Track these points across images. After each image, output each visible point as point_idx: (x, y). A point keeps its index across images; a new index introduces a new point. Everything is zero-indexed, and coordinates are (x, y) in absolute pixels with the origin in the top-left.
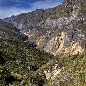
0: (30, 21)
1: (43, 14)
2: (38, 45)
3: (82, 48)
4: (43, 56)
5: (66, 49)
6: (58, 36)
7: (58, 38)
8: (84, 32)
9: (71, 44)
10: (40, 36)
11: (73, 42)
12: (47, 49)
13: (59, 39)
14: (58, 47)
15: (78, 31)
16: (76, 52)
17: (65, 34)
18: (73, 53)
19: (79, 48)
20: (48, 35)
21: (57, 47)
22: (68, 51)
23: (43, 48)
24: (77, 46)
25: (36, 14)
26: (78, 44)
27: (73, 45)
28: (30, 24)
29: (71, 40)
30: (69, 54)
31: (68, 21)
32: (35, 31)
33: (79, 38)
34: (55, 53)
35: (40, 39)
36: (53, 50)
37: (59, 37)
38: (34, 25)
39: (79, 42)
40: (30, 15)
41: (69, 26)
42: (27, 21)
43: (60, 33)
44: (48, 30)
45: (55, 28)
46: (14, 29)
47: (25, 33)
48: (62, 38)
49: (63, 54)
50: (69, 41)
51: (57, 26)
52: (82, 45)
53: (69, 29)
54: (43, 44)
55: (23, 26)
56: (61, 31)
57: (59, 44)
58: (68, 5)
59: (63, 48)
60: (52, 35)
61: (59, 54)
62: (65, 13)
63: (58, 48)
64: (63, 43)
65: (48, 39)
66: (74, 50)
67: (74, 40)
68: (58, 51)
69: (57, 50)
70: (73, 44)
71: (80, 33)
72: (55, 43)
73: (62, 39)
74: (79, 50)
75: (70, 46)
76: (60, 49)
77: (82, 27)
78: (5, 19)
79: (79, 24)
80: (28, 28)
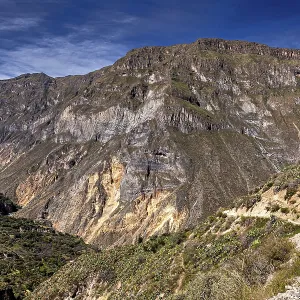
1: (46, 91)
2: (24, 203)
3: (179, 210)
4: (44, 245)
5: (129, 215)
6: (101, 171)
7: (100, 179)
8: (183, 160)
9: (144, 197)
10: (34, 170)
13: (104, 182)
14: (101, 210)
15: (165, 155)
16: (161, 226)
17: (125, 165)
18: (149, 229)
19: (170, 209)
20: (66, 167)
21: (97, 208)
22: (134, 221)
23: (44, 215)
24: (163, 205)
25: (20, 90)
26: (165, 196)
27: (149, 201)
29: (144, 185)
30: (137, 233)
31: (133, 120)
32: (16, 151)
33: (170, 177)
34: (89, 232)
35: (31, 180)
36: (83, 220)
37: (105, 172)
38: (12, 128)
39: (168, 191)
41: (137, 137)
43: (109, 160)
44: (66, 148)
45: (91, 141)
48: (115, 176)
49: (117, 234)
50: (138, 187)
51: (98, 136)
52: (178, 199)
53: (136, 148)
56: (109, 153)
57: (105, 200)
58: (132, 70)
59: (116, 212)
60: (78, 168)
61: (103, 235)
62: (125, 95)
63: (100, 214)
64: (119, 194)
65: (62, 181)
66: (153, 216)
67: (154, 184)
68: (99, 225)
69: (96, 222)
70: (151, 197)
71: (170, 162)
72: (89, 196)
73: (112, 181)
74: (170, 217)
75: (140, 205)
76: (106, 216)
77: (175, 141)
79: (167, 134)
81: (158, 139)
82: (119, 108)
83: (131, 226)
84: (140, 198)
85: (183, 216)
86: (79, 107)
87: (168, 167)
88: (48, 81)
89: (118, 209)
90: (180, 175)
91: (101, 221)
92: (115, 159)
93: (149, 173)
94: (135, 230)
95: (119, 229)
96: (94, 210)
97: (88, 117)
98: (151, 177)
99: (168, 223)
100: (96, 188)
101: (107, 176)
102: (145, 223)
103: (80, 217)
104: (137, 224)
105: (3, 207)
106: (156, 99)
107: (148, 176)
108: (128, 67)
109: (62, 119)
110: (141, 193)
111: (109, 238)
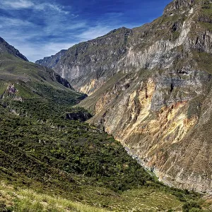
0: (96, 60)
3: (189, 118)
5: (153, 121)
7: (137, 95)
9: (167, 107)
10: (107, 92)
11: (171, 102)
12: (111, 123)
13: (140, 97)
14: (136, 117)
15: (187, 73)
17: (156, 83)
18: (165, 132)
19: (183, 117)
20: (123, 89)
21: (133, 116)
22: (156, 126)
23: (102, 121)
24: (178, 114)
25: (110, 42)
27: (170, 111)
28: (96, 66)
30: (157, 134)
34: (126, 133)
35: (103, 99)
36: (123, 124)
37: (141, 90)
38: (105, 68)
40: (98, 45)
41: (166, 61)
42: (90, 60)
45: (142, 69)
46: (55, 79)
48: (149, 93)
49: (143, 135)
50: (162, 100)
52: (189, 108)
54: (104, 111)
55: (80, 71)
57: (139, 110)
59: (145, 119)
61: (134, 135)
62: (168, 30)
63: (135, 121)
64: (150, 107)
66: (169, 122)
67: (175, 97)
68: (133, 128)
69: (131, 126)
70: (172, 108)
71: (191, 78)
73: (147, 97)
74: (181, 123)
75: (163, 114)
76: (138, 122)
77: (197, 61)
78: (47, 59)
79: (191, 55)
80: (90, 76)
81: (182, 61)
82: (162, 41)
83: (154, 130)
84: (163, 108)
85: (192, 122)
86: (137, 46)
87: (189, 83)
89: (148, 117)
90: (198, 89)
91: (134, 125)
92: (150, 80)
93: (172, 88)
94: (155, 132)
95: (145, 132)
96: (131, 117)
97: (142, 53)
98: (173, 92)
99: (179, 127)
100: (133, 102)
101: (143, 93)
102: (163, 127)
103: (122, 123)
104: (158, 128)
105: (83, 116)
106: (187, 27)
107: (171, 91)
108: (175, 8)
109: (128, 56)
110: (164, 104)
111: (137, 138)
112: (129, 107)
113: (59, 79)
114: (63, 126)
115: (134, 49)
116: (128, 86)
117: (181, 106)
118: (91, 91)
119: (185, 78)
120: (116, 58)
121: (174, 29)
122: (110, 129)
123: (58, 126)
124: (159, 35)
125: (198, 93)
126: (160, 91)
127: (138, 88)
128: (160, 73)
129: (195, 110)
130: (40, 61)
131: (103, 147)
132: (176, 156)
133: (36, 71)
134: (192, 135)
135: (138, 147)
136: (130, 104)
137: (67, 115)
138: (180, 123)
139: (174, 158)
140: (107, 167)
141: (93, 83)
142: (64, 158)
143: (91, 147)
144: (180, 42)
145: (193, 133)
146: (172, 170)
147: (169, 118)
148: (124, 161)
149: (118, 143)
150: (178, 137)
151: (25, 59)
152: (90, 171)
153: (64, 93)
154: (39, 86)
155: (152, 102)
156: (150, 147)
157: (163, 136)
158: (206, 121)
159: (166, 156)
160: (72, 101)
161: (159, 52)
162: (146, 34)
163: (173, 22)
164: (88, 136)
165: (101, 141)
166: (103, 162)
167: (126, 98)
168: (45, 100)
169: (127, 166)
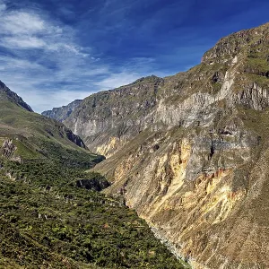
0: (118, 114)
1: (155, 90)
3: (235, 190)
5: (188, 194)
7: (169, 160)
8: (249, 138)
9: (206, 176)
11: (212, 169)
12: (134, 194)
13: (172, 162)
14: (167, 188)
15: (231, 134)
16: (215, 206)
18: (203, 208)
19: (226, 189)
21: (163, 187)
22: (192, 200)
23: (123, 191)
24: (220, 185)
27: (210, 181)
28: (117, 121)
29: (205, 165)
30: (193, 211)
34: (153, 208)
36: (149, 197)
38: (129, 124)
40: (121, 96)
41: (205, 118)
42: (111, 114)
45: (175, 127)
46: (65, 135)
47: (99, 149)
48: (184, 157)
50: (200, 166)
51: (182, 122)
52: (235, 178)
54: (126, 179)
55: (97, 127)
57: (171, 179)
59: (179, 190)
61: (163, 212)
63: (165, 192)
64: (185, 174)
65: (143, 163)
66: (209, 196)
67: (216, 163)
68: (162, 202)
69: (160, 199)
70: (213, 176)
71: (236, 141)
73: (181, 162)
74: (225, 196)
75: (201, 185)
76: (169, 194)
77: (243, 119)
78: (57, 110)
79: (235, 112)
80: (110, 133)
81: (225, 118)
82: (200, 94)
83: (188, 206)
84: (201, 177)
86: (170, 98)
87: (233, 146)
88: (157, 81)
89: (182, 187)
90: (245, 154)
91: (164, 199)
92: (185, 141)
93: (212, 152)
94: (191, 209)
95: (178, 207)
96: (160, 188)
97: (176, 106)
98: (214, 157)
99: (221, 203)
100: (163, 168)
101: (176, 157)
102: (201, 202)
103: (148, 195)
104: (195, 203)
105: (98, 184)
106: (230, 79)
107: (211, 155)
108: (215, 56)
109: (158, 110)
110: (202, 172)
111: (168, 215)
112: (158, 174)
113: (70, 136)
114: (71, 197)
115: (166, 102)
116: (157, 147)
117: (224, 175)
118: (110, 152)
119: (228, 139)
120: (143, 112)
121: (215, 80)
122: (132, 202)
123: (66, 196)
124: (196, 86)
125: (246, 159)
126: (197, 155)
127: (170, 151)
128: (197, 133)
129: (241, 181)
130: (48, 112)
131: (123, 226)
132: (217, 241)
133: (42, 124)
134: (238, 213)
135: (169, 227)
136: (159, 171)
137: (78, 182)
138: (223, 197)
139: (215, 244)
140: (127, 253)
141: (113, 141)
142: (70, 240)
143: (107, 226)
144: (222, 95)
145: (240, 211)
146: (214, 260)
147: (208, 190)
148: (149, 246)
149: (143, 222)
150: (220, 215)
151: (29, 109)
152: (104, 258)
153: (76, 154)
154: (45, 144)
155: (188, 168)
156: (185, 228)
157: (200, 214)
158: (256, 195)
159: (205, 240)
160: (85, 164)
161: (196, 107)
162: (181, 85)
163: (213, 72)
164: (104, 211)
165: (120, 217)
166: (122, 246)
167: (154, 163)
168: (50, 162)
169: (153, 252)
